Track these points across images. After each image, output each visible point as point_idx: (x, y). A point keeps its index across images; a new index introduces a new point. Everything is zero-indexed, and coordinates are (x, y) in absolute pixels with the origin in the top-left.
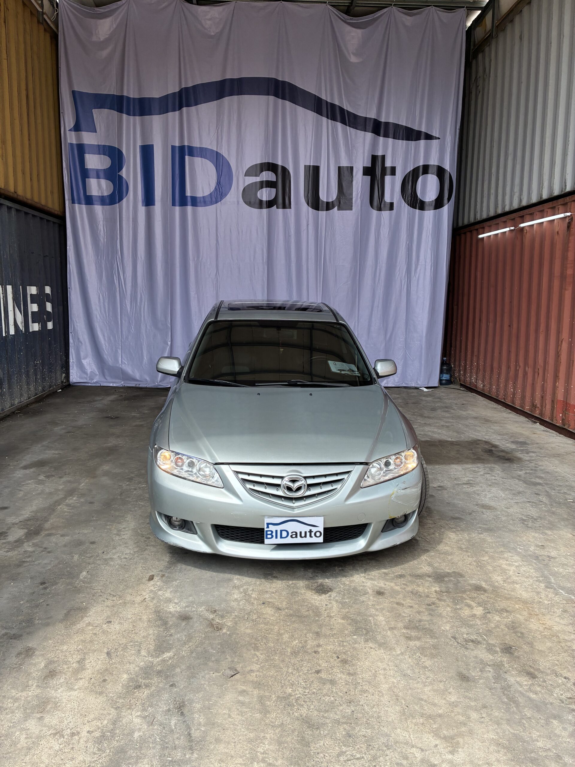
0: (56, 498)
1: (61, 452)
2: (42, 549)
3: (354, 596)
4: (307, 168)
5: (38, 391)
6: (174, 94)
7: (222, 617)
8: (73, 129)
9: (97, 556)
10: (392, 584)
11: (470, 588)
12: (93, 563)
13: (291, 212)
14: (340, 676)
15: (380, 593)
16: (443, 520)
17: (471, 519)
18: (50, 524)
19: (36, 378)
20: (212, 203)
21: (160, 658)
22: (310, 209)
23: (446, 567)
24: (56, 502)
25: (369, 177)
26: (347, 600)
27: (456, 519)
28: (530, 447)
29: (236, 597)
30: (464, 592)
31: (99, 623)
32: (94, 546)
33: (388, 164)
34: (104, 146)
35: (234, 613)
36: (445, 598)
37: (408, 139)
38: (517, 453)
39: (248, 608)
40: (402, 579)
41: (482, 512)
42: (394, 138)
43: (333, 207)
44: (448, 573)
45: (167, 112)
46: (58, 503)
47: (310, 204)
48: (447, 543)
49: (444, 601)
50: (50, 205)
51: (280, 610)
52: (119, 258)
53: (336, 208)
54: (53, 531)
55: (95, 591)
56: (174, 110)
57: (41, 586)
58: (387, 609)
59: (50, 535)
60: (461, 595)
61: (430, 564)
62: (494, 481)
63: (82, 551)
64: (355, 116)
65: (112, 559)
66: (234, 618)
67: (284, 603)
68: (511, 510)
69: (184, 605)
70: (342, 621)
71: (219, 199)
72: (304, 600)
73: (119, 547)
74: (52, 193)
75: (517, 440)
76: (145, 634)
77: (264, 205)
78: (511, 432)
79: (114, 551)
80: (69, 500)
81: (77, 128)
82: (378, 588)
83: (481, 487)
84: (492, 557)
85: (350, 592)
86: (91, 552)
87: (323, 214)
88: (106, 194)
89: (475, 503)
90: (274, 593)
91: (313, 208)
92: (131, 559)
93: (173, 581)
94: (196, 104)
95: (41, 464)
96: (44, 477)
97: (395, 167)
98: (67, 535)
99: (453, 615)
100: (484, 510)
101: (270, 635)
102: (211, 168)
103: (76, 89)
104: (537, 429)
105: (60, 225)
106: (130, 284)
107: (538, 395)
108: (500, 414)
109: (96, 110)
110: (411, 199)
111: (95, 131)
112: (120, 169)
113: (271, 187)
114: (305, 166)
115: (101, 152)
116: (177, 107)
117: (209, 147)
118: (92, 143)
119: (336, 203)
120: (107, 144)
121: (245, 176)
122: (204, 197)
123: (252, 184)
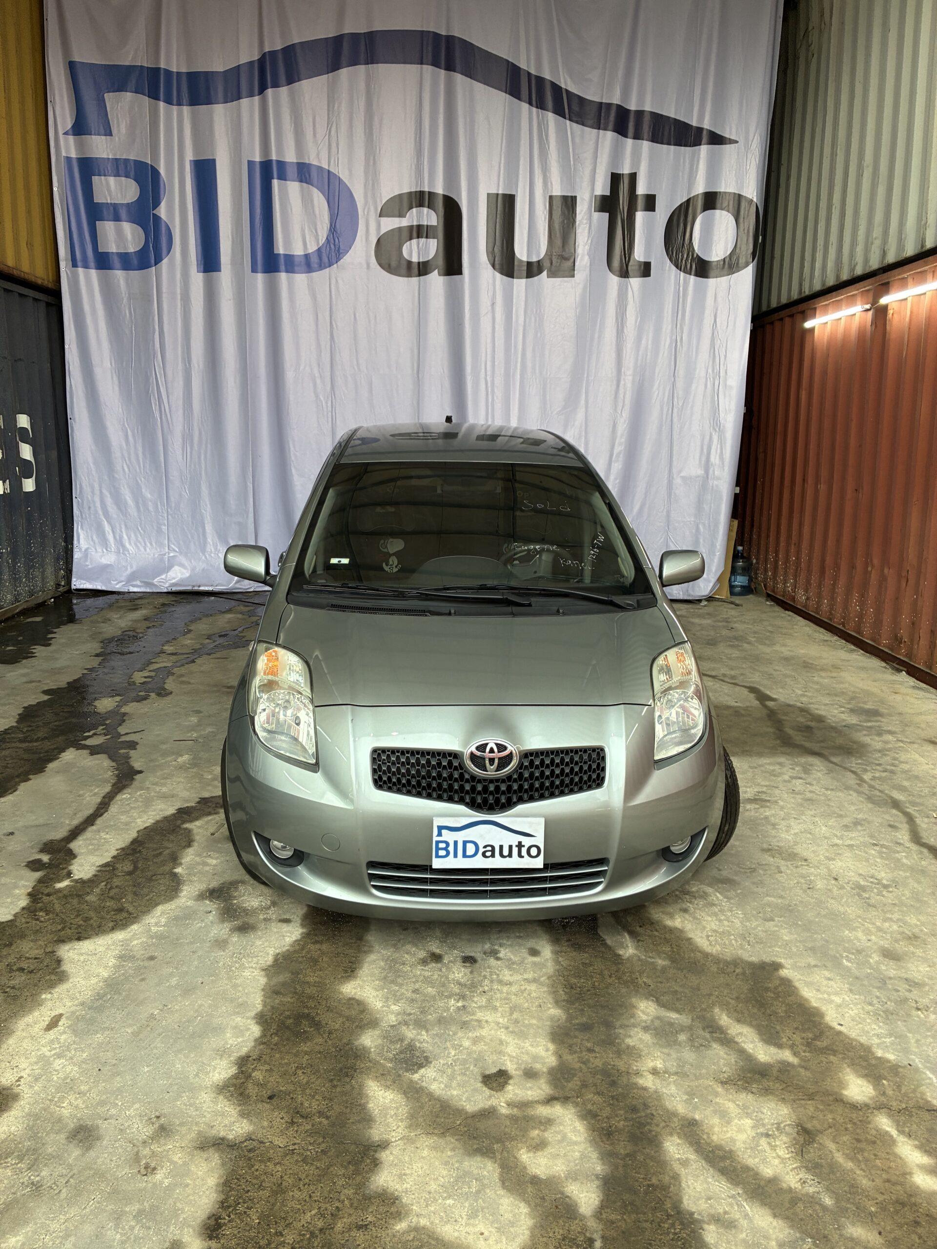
4: (492, 198)
6: (251, 64)
8: (71, 132)
13: (463, 281)
15: (531, 1073)
17: (754, 883)
20: (321, 267)
22: (498, 275)
25: (607, 214)
27: (723, 883)
28: (886, 720)
30: (715, 1074)
33: (642, 189)
34: (127, 161)
35: (198, 1122)
36: (671, 1090)
37: (679, 143)
40: (587, 1036)
41: (778, 867)
42: (653, 141)
43: (540, 272)
45: (239, 98)
47: (497, 266)
50: (26, 267)
51: (303, 1117)
52: (159, 365)
56: (251, 95)
64: (582, 100)
66: (193, 1139)
68: (837, 864)
69: (97, 1098)
70: (432, 1152)
71: (334, 260)
74: (30, 245)
75: (860, 705)
77: (415, 270)
78: (852, 689)
81: (79, 128)
82: (529, 1060)
83: (782, 808)
87: (520, 284)
88: (131, 249)
89: (765, 845)
90: (302, 1068)
91: (502, 273)
93: (96, 1033)
94: (290, 81)
97: (655, 196)
100: (782, 863)
102: (319, 200)
103: (77, 59)
104: (901, 683)
105: (48, 304)
106: (181, 412)
107: (905, 619)
108: (834, 653)
109: (111, 94)
110: (683, 256)
111: (111, 135)
112: (157, 203)
113: (427, 237)
114: (488, 194)
115: (121, 172)
116: (256, 89)
117: (315, 162)
118: (105, 156)
119: (547, 264)
120: (132, 158)
121: (380, 216)
122: (307, 256)
123: (393, 231)
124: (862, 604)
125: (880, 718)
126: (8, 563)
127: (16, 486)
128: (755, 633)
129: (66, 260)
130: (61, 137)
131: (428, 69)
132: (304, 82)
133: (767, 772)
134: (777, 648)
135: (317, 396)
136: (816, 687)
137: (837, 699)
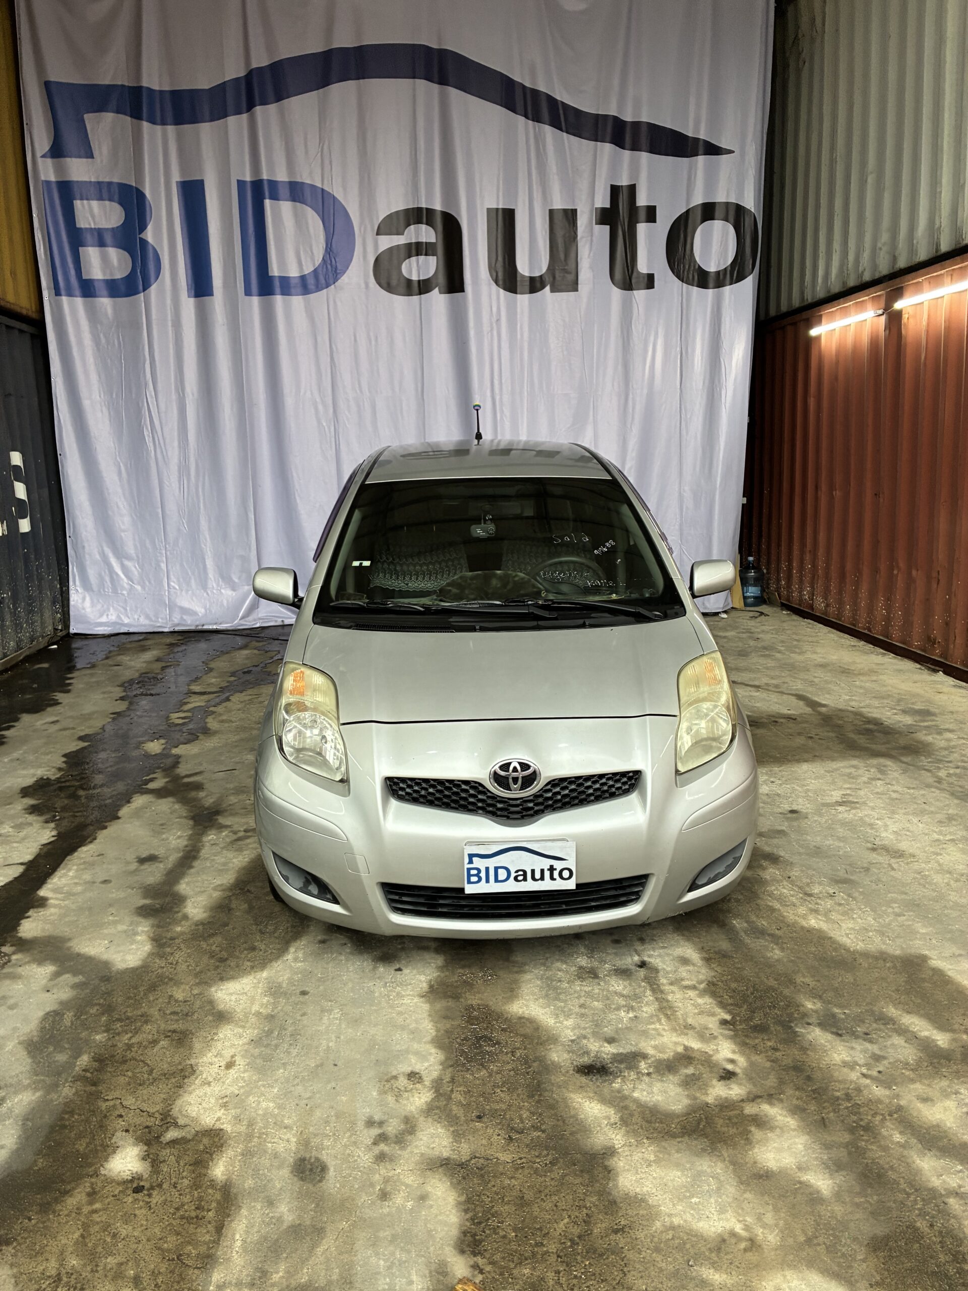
4: (493, 213)
5: (9, 649)
6: (237, 79)
8: (49, 154)
10: (748, 1050)
11: (911, 1049)
13: (465, 299)
15: (726, 1075)
16: (816, 886)
17: (872, 882)
20: (318, 288)
22: (502, 291)
25: (608, 227)
27: (842, 883)
28: (940, 719)
30: (904, 1062)
33: (642, 201)
34: (110, 184)
36: (867, 1080)
37: (676, 154)
38: (919, 734)
40: (766, 1036)
41: (890, 865)
42: (651, 152)
43: (543, 287)
45: (225, 115)
47: (501, 283)
49: (868, 1087)
50: (11, 298)
52: (151, 395)
55: (108, 1104)
56: (238, 112)
58: (749, 1118)
60: (900, 1071)
62: (894, 795)
64: (578, 112)
65: (145, 1016)
68: (945, 858)
71: (332, 280)
74: (14, 274)
75: (910, 706)
77: (416, 289)
78: (896, 691)
81: (57, 151)
82: (720, 1063)
83: (873, 809)
87: (523, 299)
88: (118, 275)
89: (869, 845)
91: (505, 289)
93: (278, 1068)
94: (279, 98)
99: (897, 1125)
100: (893, 861)
103: (53, 78)
104: (942, 683)
105: (33, 336)
106: (176, 444)
107: (938, 619)
108: (865, 658)
109: (91, 115)
110: (684, 267)
111: (92, 156)
112: (143, 227)
113: (426, 255)
114: (488, 209)
115: (105, 195)
116: (244, 105)
117: (308, 181)
118: (86, 179)
119: (547, 279)
120: (116, 180)
121: (378, 234)
122: (303, 278)
123: (391, 250)
124: (889, 608)
125: (933, 718)
126: (9, 607)
127: (13, 527)
128: (782, 642)
129: (48, 288)
130: (40, 161)
131: (421, 84)
132: (294, 99)
133: (844, 775)
134: (809, 655)
135: (319, 423)
136: (861, 691)
137: (886, 701)
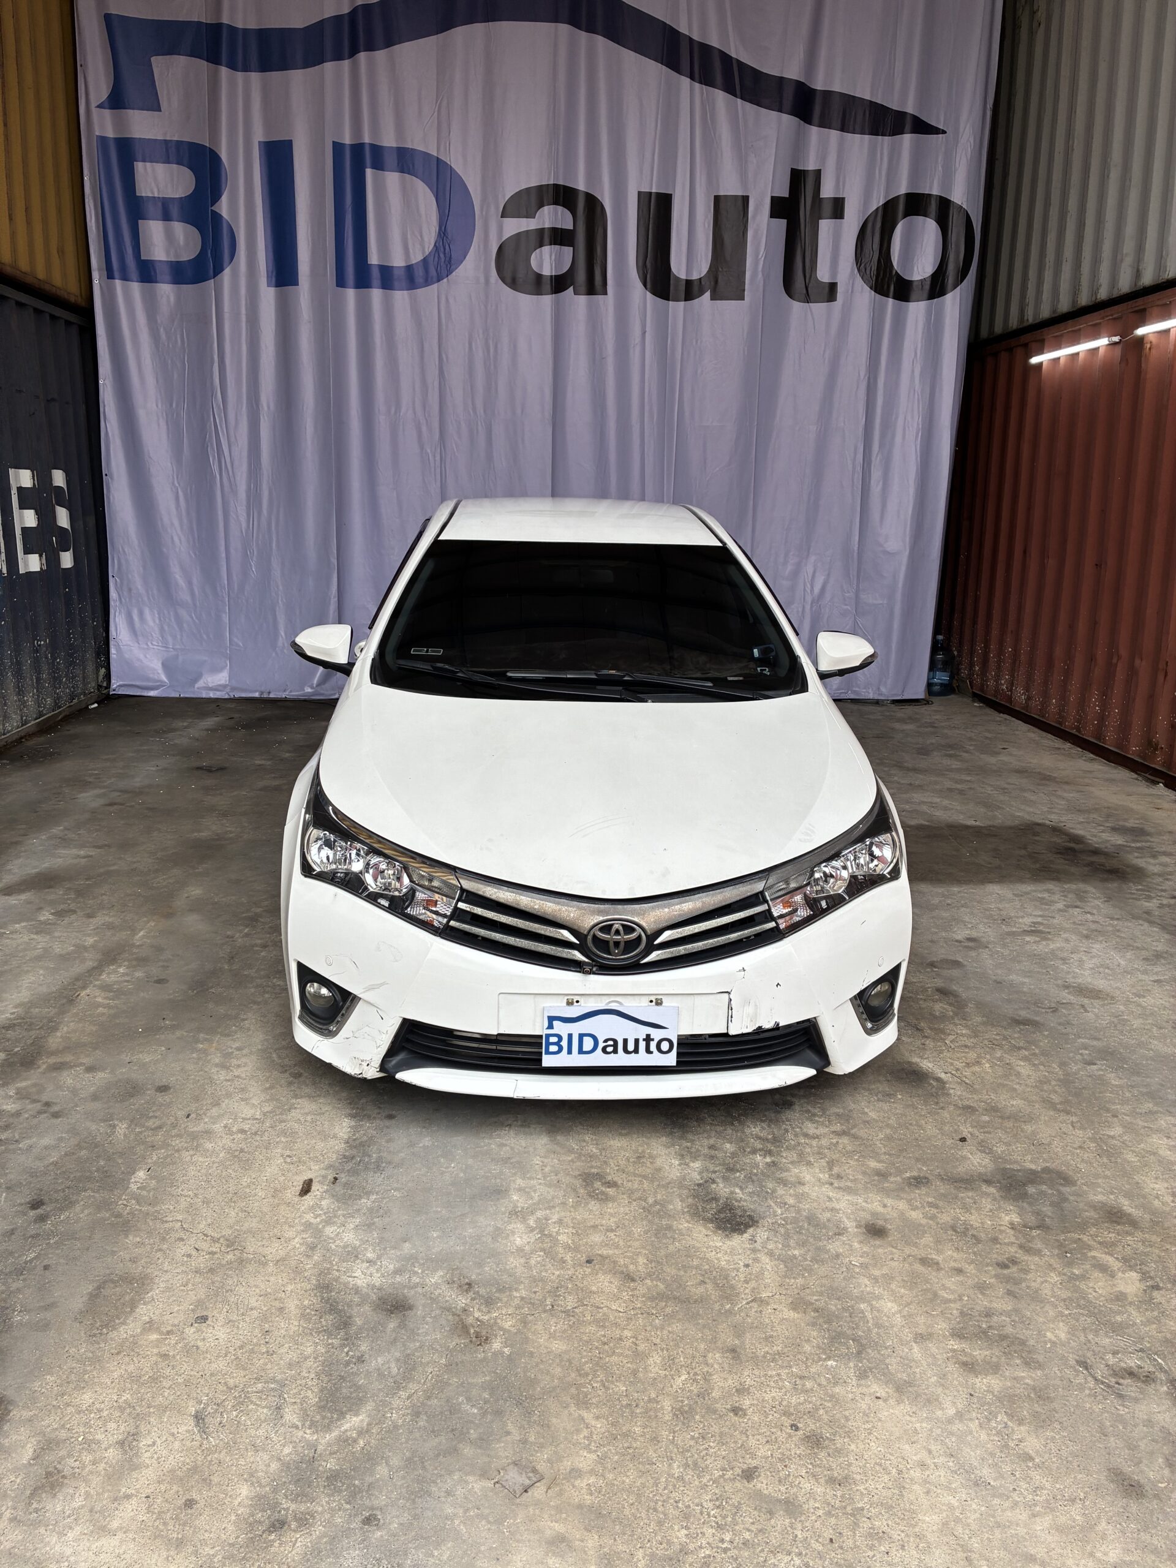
0: (78, 969)
1: (92, 852)
2: (38, 1106)
3: (811, 1240)
4: (645, 199)
5: (44, 707)
6: (338, 19)
7: (489, 1302)
8: (106, 105)
9: (174, 1126)
10: (902, 1205)
11: (1092, 1214)
12: (165, 1145)
13: (607, 303)
14: (807, 1486)
15: (875, 1231)
16: (993, 1025)
17: (1060, 1024)
18: (62, 1037)
19: (38, 679)
20: (427, 282)
21: (335, 1434)
22: (650, 297)
23: (1024, 1155)
24: (77, 979)
25: (785, 221)
26: (796, 1252)
27: (1025, 1024)
28: (1156, 840)
29: (518, 1242)
30: (1083, 1227)
31: (176, 1322)
32: (166, 1098)
33: (827, 191)
34: (179, 144)
35: (517, 1290)
36: (1038, 1245)
37: (875, 131)
38: (1130, 857)
39: (554, 1273)
40: (924, 1190)
41: (1083, 1006)
42: (843, 129)
43: (701, 293)
44: (1033, 1172)
45: (321, 61)
46: (82, 981)
47: (649, 286)
48: (1015, 1090)
49: (1038, 1253)
50: (57, 280)
51: (633, 1280)
52: (219, 407)
53: (708, 294)
54: (68, 1058)
55: (167, 1225)
56: (339, 57)
57: (32, 1213)
58: (899, 1279)
59: (59, 1067)
60: (1077, 1236)
61: (984, 1147)
62: (1093, 926)
63: (137, 1111)
64: (756, 74)
65: (208, 1133)
66: (518, 1307)
67: (641, 1260)
68: (1148, 1001)
69: (391, 1267)
70: (792, 1315)
71: (444, 273)
72: (689, 1252)
73: (227, 1101)
74: (61, 251)
75: (1121, 823)
76: (293, 1356)
77: (547, 286)
78: (1106, 805)
79: (214, 1111)
80: (109, 974)
81: (116, 101)
82: (869, 1217)
83: (1067, 940)
84: (1128, 1128)
85: (801, 1228)
86: (158, 1114)
87: (677, 308)
88: (184, 257)
89: (1060, 982)
90: (612, 1231)
91: (655, 293)
92: (256, 1134)
93: (360, 1197)
94: (389, 43)
95: (44, 881)
96: (52, 914)
97: (843, 199)
98: (103, 1069)
99: (1070, 1295)
100: (1086, 1001)
101: (615, 1359)
102: (425, 198)
103: (114, 10)
104: (1159, 797)
105: (80, 327)
106: (246, 465)
107: (1161, 721)
108: (1071, 763)
109: (159, 57)
111: (158, 109)
112: (216, 197)
113: (561, 244)
114: (639, 193)
115: (173, 157)
116: (346, 50)
117: (421, 148)
118: (150, 136)
119: (707, 283)
120: (186, 138)
121: (503, 216)
122: (409, 269)
123: (518, 236)
124: (1104, 706)
125: (1148, 838)
126: (47, 658)
127: (53, 561)
128: (971, 740)
129: (100, 270)
130: (95, 111)
131: (564, 29)
132: (407, 46)
133: (1036, 900)
134: (1003, 757)
135: (422, 447)
136: (1063, 803)
137: (1092, 816)
